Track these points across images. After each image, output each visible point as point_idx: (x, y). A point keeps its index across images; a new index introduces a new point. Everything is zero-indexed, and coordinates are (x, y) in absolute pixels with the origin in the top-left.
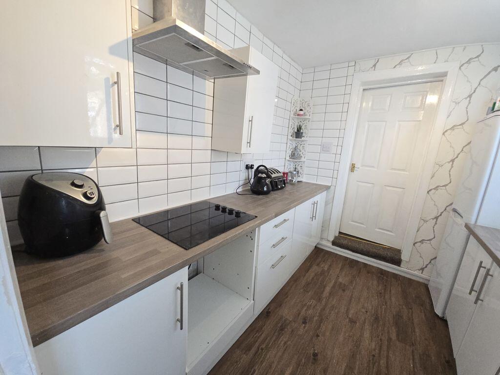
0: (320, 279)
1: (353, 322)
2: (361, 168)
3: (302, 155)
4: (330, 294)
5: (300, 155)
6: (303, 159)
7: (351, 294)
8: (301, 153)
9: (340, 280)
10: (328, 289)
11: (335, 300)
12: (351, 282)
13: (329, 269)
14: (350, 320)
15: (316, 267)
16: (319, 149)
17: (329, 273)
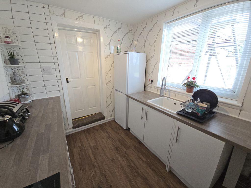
0: (84, 154)
1: (113, 160)
2: (72, 80)
3: (23, 79)
4: (95, 157)
5: (22, 79)
6: (27, 83)
7: (101, 148)
8: (22, 77)
9: (92, 145)
10: (92, 156)
11: (99, 158)
12: (96, 141)
13: (82, 144)
14: (112, 161)
15: (75, 149)
16: (40, 72)
17: (84, 146)
